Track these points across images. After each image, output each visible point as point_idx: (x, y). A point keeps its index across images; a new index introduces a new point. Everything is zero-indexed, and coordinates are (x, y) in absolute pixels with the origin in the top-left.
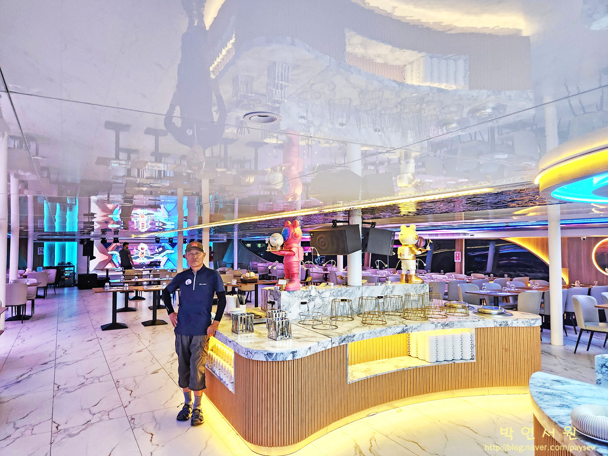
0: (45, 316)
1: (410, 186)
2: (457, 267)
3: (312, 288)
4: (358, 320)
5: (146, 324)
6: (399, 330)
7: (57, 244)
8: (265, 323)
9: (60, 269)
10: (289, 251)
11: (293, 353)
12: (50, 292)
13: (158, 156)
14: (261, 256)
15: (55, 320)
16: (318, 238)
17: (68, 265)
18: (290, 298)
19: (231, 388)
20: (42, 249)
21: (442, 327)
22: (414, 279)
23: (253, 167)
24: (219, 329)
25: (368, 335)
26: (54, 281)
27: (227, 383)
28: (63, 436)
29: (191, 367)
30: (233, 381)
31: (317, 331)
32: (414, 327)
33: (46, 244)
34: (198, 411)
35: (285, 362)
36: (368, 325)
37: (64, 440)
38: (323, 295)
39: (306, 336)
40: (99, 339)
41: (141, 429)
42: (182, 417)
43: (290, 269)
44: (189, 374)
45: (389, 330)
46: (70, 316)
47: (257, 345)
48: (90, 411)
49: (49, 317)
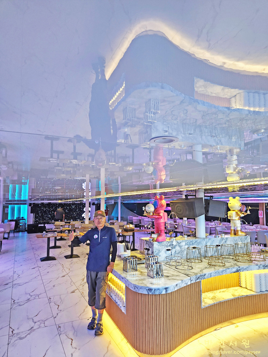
0: (8, 251)
1: (235, 172)
2: (261, 221)
3: (173, 239)
4: (205, 262)
5: (67, 257)
6: (234, 270)
7: (16, 206)
8: (144, 263)
9: (17, 222)
10: (158, 215)
11: (166, 289)
12: (11, 235)
13: (76, 155)
14: (135, 213)
15: (13, 254)
16: (176, 207)
17: (22, 219)
18: (160, 246)
19: (124, 310)
20: (8, 209)
21: (263, 268)
22: (240, 233)
23: (131, 161)
24: (114, 268)
25: (214, 274)
26: (14, 229)
27: (120, 306)
28: (16, 338)
29: (96, 293)
30: (125, 305)
31: (180, 271)
32: (244, 268)
33: (10, 206)
34: (100, 325)
35: (161, 295)
36: (213, 266)
37: (16, 342)
38: (181, 244)
39: (173, 275)
40: (39, 267)
41: (65, 335)
42: (91, 327)
43: (159, 227)
44: (95, 297)
45: (228, 270)
46: (22, 251)
47: (141, 282)
48: (33, 320)
49: (10, 251)
